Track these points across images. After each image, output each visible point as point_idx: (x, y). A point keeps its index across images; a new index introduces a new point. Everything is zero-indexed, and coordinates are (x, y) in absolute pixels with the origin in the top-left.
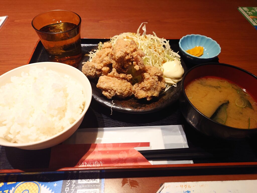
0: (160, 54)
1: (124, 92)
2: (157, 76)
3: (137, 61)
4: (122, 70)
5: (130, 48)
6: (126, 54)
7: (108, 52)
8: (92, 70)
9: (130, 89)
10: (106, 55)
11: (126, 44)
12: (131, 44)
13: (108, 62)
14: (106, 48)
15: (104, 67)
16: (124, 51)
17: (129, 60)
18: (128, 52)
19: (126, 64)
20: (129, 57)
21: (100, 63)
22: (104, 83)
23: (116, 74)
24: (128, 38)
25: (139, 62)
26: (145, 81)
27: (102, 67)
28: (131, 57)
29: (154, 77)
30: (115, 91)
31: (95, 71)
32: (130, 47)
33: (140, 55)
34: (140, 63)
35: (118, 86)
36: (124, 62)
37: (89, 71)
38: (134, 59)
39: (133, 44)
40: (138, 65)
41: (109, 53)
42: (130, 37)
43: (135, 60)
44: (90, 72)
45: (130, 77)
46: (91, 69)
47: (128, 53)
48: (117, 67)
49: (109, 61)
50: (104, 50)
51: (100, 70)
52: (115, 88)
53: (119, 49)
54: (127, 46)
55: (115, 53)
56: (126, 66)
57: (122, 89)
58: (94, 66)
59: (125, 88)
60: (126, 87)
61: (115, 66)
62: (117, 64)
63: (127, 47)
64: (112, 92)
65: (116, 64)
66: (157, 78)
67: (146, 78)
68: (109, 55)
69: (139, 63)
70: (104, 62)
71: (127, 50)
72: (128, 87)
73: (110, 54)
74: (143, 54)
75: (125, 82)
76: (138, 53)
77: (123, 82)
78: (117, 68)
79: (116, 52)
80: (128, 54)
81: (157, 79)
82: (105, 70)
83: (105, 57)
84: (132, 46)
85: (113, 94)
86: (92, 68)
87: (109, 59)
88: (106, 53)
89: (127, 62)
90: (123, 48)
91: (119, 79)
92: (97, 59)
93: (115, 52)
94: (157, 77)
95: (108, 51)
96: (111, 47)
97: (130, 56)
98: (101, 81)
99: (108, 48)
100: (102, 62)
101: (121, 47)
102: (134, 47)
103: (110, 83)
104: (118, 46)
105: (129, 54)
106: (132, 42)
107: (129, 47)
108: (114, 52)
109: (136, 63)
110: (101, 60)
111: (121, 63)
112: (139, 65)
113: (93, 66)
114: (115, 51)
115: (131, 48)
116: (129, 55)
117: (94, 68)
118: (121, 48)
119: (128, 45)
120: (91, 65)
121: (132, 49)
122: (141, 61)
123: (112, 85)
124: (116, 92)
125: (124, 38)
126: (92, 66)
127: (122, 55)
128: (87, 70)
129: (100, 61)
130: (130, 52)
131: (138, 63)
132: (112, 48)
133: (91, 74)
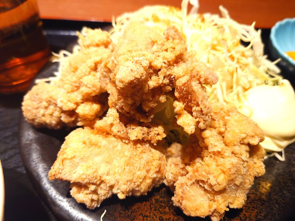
0: (243, 67)
1: (138, 186)
2: (249, 145)
3: (190, 101)
4: (138, 116)
5: (165, 52)
6: (151, 71)
7: (98, 59)
8: (49, 111)
9: (158, 172)
10: (90, 67)
11: (153, 37)
12: (168, 39)
13: (94, 91)
14: (94, 46)
15: (82, 103)
16: (146, 64)
17: (159, 90)
18: (158, 63)
19: (150, 101)
20: (161, 82)
21: (73, 91)
22: (77, 160)
23: (118, 128)
24: (156, 19)
25: (198, 105)
26: (206, 159)
27: (77, 104)
28: (166, 81)
29: (237, 149)
30: (112, 187)
31: (57, 114)
32: (165, 48)
33: (199, 80)
34: (202, 111)
35: (120, 171)
36: (144, 97)
37: (42, 111)
38: (179, 93)
39: (174, 39)
40: (192, 116)
41: (100, 62)
42: (161, 16)
43: (181, 97)
44: (44, 115)
45: (158, 134)
46: (46, 108)
47: (156, 66)
48: (122, 108)
49: (98, 87)
50: (86, 51)
51: (72, 113)
52: (110, 180)
53: (130, 51)
54: (153, 43)
55: (116, 65)
56: (147, 107)
57: (132, 180)
58: (54, 99)
59: (143, 173)
60: (148, 168)
61: (116, 105)
62: (122, 100)
63: (155, 48)
64: (101, 188)
65: (119, 99)
66: (247, 151)
67: (211, 150)
68: (101, 67)
69: (198, 108)
70: (84, 90)
71: (153, 57)
72: (152, 168)
73: (102, 65)
74: (210, 76)
75: (143, 152)
76: (195, 73)
77: (138, 153)
78: (120, 111)
79: (118, 62)
80: (156, 71)
81: (245, 156)
82: (87, 112)
83: (85, 75)
84: (172, 45)
85: (104, 195)
86: (49, 105)
87: (98, 80)
88: (91, 63)
89: (153, 96)
90: (141, 50)
91: (127, 142)
92: (66, 76)
93: (115, 62)
94: (247, 148)
95: (96, 56)
96: (106, 45)
97: (164, 77)
98: (65, 156)
99: (98, 45)
100: (78, 88)
101: (137, 45)
102: (179, 49)
103: (98, 159)
104: (126, 41)
105: (160, 70)
106: (172, 33)
107: (160, 47)
108: (113, 62)
109: (183, 106)
110: (75, 82)
111: (132, 98)
112: (194, 114)
113: (51, 97)
114: (115, 58)
115: (166, 50)
116: (159, 73)
117: (56, 105)
118: (135, 51)
119: (156, 42)
120: (46, 96)
121: (170, 56)
122: (202, 101)
123: (103, 170)
124: (115, 191)
125: (147, 20)
126: (49, 99)
127: (138, 76)
128: (37, 108)
129: (71, 85)
130: (164, 65)
131: (191, 108)
132: (110, 47)
133: (48, 120)
